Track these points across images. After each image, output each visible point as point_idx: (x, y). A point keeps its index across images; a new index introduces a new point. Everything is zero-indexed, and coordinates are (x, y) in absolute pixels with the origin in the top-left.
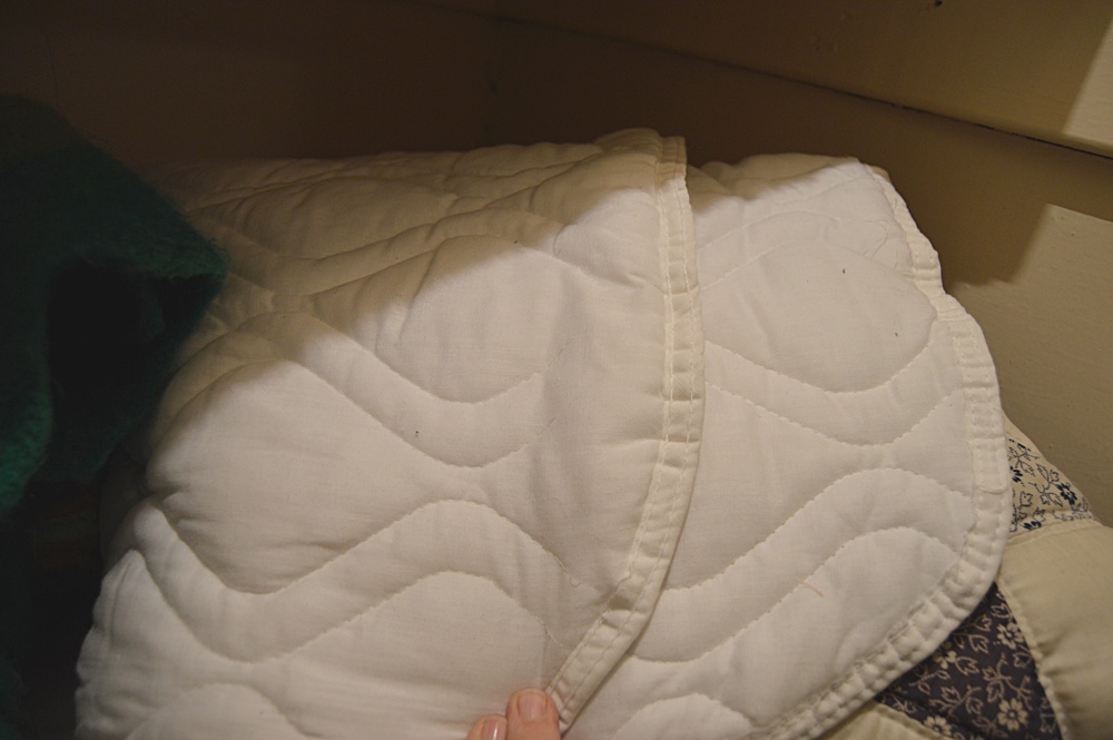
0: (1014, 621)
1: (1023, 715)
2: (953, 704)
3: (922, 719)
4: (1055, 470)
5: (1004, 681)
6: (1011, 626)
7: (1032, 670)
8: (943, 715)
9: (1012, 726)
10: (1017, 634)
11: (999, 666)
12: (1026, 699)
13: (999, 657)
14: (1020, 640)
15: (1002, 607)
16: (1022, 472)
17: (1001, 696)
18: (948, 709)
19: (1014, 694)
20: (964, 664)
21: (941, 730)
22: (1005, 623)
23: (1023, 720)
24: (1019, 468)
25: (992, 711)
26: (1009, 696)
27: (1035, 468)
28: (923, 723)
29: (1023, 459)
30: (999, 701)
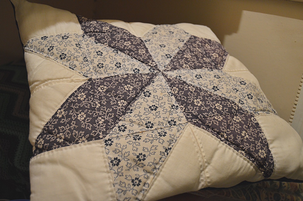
0: (263, 133)
1: (265, 154)
2: (247, 147)
3: (238, 151)
4: (271, 104)
5: (260, 145)
6: (262, 134)
7: (267, 145)
8: (244, 150)
9: (262, 156)
10: (264, 136)
11: (260, 141)
12: (266, 151)
13: (260, 139)
14: (264, 137)
15: (260, 129)
16: (263, 101)
17: (260, 148)
18: (246, 148)
19: (263, 149)
20: (250, 138)
21: (243, 154)
22: (261, 133)
23: (265, 156)
24: (262, 100)
25: (257, 152)
26: (262, 149)
27: (266, 102)
28: (238, 152)
29: (264, 99)
30: (259, 149)
